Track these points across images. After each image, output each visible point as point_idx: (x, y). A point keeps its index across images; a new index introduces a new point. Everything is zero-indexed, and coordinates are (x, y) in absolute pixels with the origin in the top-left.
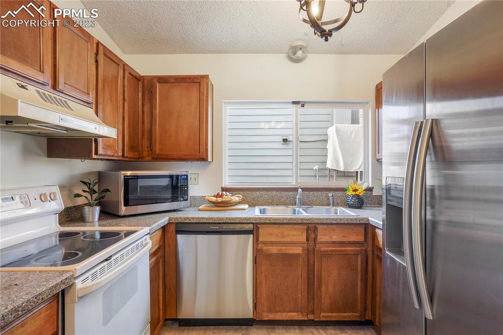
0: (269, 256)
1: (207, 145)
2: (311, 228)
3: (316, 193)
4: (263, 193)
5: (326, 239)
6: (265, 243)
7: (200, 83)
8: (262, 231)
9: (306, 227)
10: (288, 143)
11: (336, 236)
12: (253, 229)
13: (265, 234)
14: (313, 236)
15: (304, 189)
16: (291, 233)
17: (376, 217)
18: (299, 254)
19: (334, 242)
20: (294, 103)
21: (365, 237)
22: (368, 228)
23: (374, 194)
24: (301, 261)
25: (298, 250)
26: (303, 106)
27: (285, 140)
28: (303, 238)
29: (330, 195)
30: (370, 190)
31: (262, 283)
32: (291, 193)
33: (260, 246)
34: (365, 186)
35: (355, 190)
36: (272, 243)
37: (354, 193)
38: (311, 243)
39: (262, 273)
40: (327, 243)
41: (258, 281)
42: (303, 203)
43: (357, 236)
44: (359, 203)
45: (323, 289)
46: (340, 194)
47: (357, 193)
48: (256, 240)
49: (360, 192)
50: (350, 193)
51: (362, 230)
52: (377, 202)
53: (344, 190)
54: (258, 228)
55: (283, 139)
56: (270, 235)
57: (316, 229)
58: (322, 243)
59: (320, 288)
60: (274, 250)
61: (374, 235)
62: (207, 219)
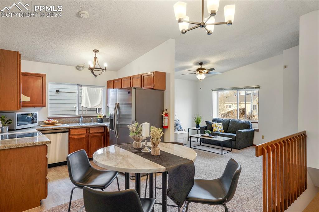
0: (74, 139)
1: (46, 101)
2: (88, 129)
3: (86, 118)
4: (66, 119)
5: (93, 132)
6: (72, 135)
7: (42, 77)
8: (72, 131)
9: (86, 129)
10: (59, 92)
11: (96, 131)
12: (68, 130)
13: (72, 132)
14: (88, 131)
15: (84, 117)
16: (81, 131)
17: (107, 124)
18: (84, 138)
19: (95, 133)
20: (78, 85)
21: (104, 131)
22: (105, 127)
23: (106, 118)
24: (85, 139)
25: (84, 136)
26: (81, 86)
27: (57, 91)
28: (85, 132)
29: (92, 118)
30: (105, 116)
31: (71, 148)
32: (77, 119)
33: (71, 136)
34: (103, 115)
35: (100, 117)
36: (75, 135)
37: (100, 118)
38: (88, 134)
39: (71, 145)
40: (93, 133)
41: (70, 148)
42: (82, 122)
43: (102, 131)
44: (102, 121)
45: (92, 148)
46: (95, 118)
47: (101, 117)
48: (69, 134)
49: (102, 117)
50: (99, 117)
51: (103, 128)
52: (107, 120)
53: (97, 117)
54: (70, 130)
55: (56, 91)
56: (75, 132)
57: (89, 129)
58: (91, 133)
59: (91, 148)
60: (76, 137)
61: (107, 129)
62: (51, 128)
